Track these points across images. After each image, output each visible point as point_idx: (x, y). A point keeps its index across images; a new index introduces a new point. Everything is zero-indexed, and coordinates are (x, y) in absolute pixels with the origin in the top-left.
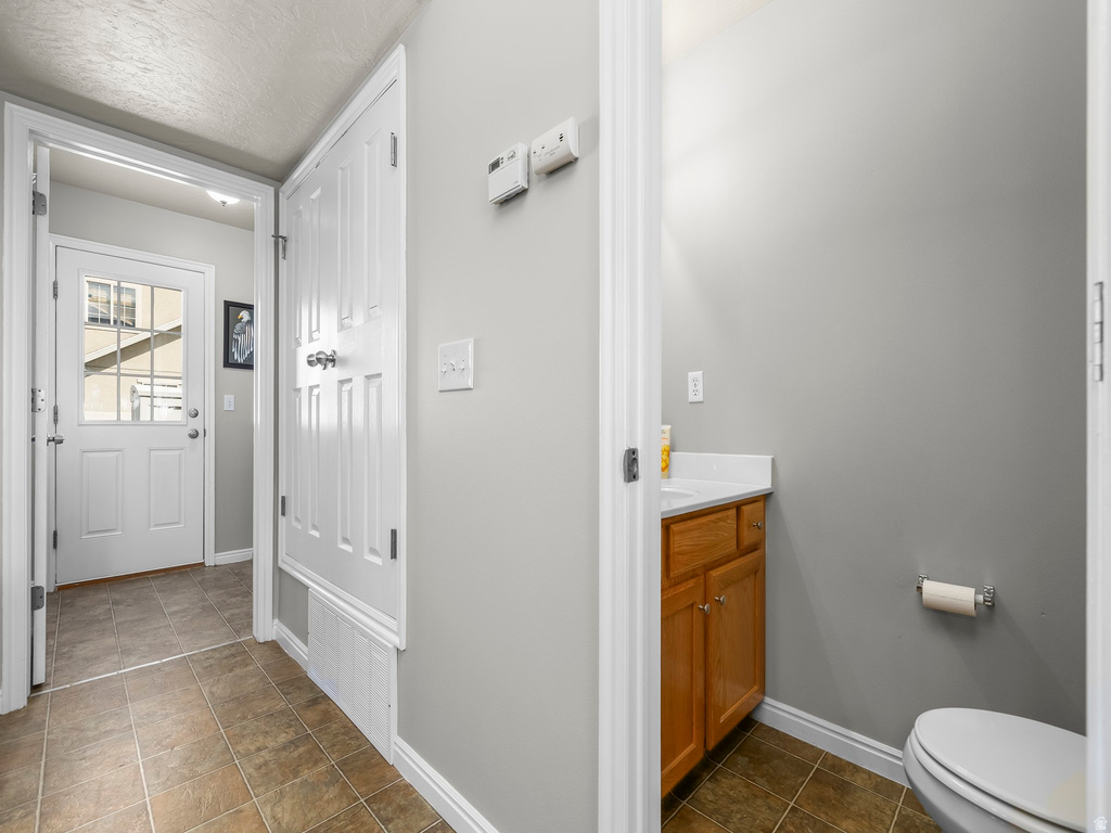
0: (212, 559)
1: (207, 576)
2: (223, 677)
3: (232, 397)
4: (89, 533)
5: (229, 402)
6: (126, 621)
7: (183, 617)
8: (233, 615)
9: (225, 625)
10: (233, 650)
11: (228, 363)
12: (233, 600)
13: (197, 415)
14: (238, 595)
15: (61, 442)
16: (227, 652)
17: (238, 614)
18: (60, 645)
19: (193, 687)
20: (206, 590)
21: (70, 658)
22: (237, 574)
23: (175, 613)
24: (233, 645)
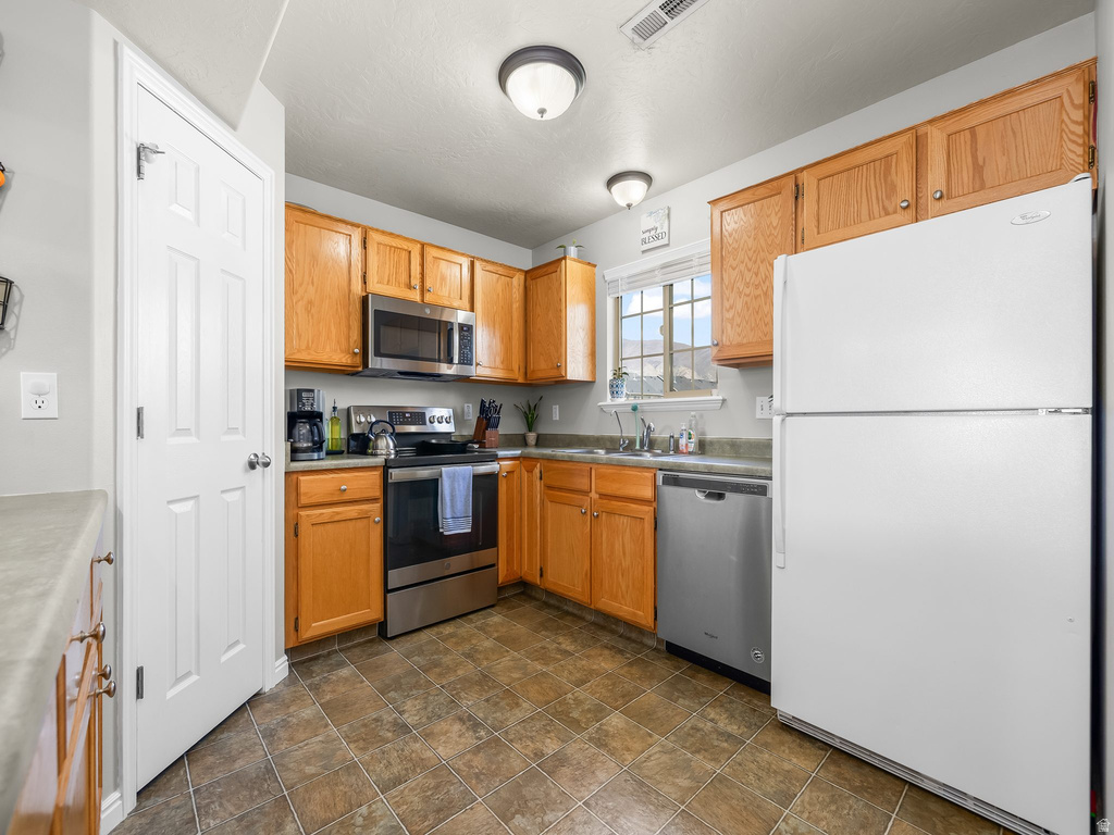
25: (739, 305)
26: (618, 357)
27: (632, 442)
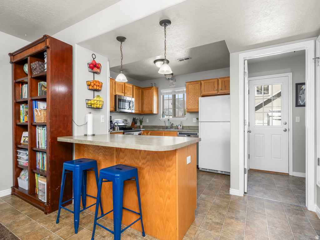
0: (291, 173)
1: (290, 179)
2: (294, 215)
3: (299, 118)
4: (256, 156)
5: (298, 119)
6: (265, 184)
7: (281, 189)
8: (299, 196)
9: (295, 198)
10: (298, 208)
11: (297, 105)
12: (299, 190)
13: (286, 124)
14: (301, 189)
15: (251, 132)
16: (295, 208)
17: (301, 196)
18: (250, 185)
19: (283, 213)
20: (289, 184)
21: (252, 189)
22: (301, 181)
23: (278, 187)
24: (298, 206)
25: (191, 102)
26: (163, 109)
27: (168, 127)
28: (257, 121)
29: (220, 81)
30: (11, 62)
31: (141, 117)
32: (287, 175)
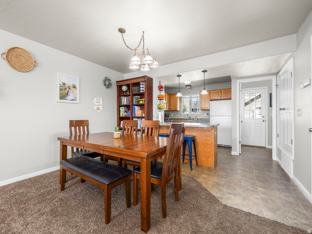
0: (267, 147)
4: (245, 137)
5: (271, 114)
9: (267, 156)
11: (271, 106)
13: (264, 117)
15: (242, 122)
21: (244, 153)
24: (268, 159)
25: (204, 104)
27: (187, 119)
28: (246, 116)
29: (223, 91)
30: (117, 86)
31: (168, 113)
32: (265, 148)
